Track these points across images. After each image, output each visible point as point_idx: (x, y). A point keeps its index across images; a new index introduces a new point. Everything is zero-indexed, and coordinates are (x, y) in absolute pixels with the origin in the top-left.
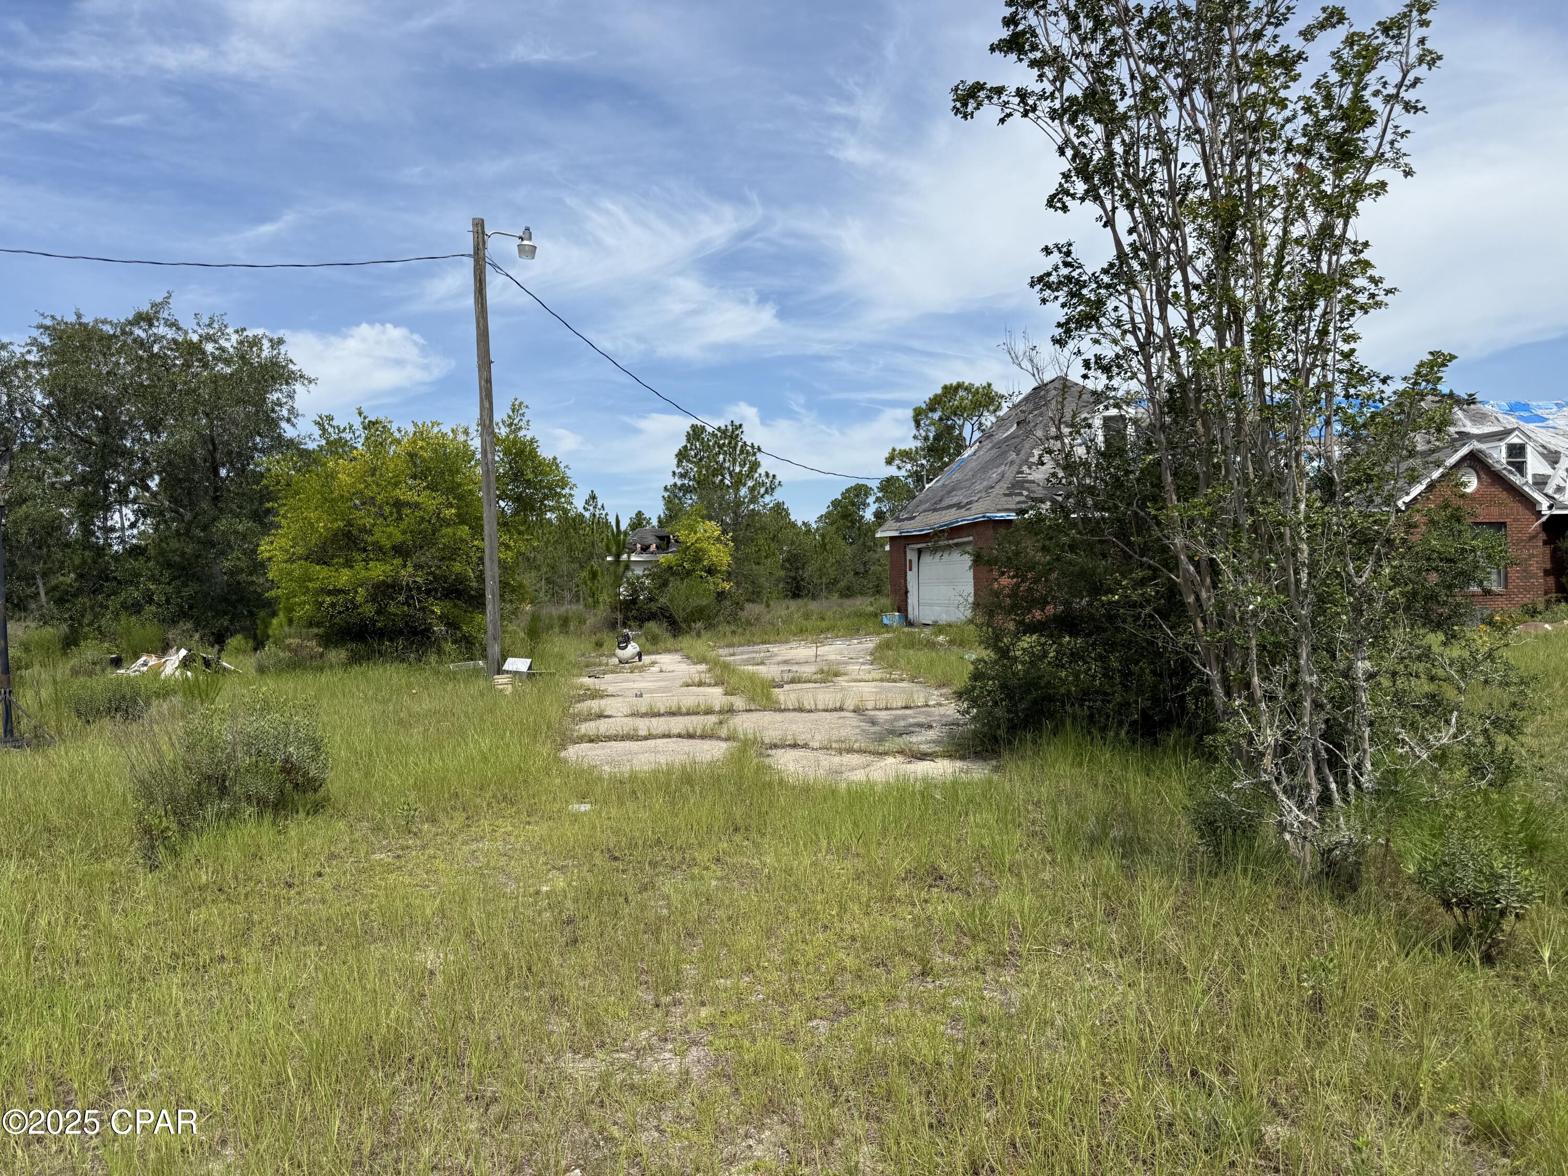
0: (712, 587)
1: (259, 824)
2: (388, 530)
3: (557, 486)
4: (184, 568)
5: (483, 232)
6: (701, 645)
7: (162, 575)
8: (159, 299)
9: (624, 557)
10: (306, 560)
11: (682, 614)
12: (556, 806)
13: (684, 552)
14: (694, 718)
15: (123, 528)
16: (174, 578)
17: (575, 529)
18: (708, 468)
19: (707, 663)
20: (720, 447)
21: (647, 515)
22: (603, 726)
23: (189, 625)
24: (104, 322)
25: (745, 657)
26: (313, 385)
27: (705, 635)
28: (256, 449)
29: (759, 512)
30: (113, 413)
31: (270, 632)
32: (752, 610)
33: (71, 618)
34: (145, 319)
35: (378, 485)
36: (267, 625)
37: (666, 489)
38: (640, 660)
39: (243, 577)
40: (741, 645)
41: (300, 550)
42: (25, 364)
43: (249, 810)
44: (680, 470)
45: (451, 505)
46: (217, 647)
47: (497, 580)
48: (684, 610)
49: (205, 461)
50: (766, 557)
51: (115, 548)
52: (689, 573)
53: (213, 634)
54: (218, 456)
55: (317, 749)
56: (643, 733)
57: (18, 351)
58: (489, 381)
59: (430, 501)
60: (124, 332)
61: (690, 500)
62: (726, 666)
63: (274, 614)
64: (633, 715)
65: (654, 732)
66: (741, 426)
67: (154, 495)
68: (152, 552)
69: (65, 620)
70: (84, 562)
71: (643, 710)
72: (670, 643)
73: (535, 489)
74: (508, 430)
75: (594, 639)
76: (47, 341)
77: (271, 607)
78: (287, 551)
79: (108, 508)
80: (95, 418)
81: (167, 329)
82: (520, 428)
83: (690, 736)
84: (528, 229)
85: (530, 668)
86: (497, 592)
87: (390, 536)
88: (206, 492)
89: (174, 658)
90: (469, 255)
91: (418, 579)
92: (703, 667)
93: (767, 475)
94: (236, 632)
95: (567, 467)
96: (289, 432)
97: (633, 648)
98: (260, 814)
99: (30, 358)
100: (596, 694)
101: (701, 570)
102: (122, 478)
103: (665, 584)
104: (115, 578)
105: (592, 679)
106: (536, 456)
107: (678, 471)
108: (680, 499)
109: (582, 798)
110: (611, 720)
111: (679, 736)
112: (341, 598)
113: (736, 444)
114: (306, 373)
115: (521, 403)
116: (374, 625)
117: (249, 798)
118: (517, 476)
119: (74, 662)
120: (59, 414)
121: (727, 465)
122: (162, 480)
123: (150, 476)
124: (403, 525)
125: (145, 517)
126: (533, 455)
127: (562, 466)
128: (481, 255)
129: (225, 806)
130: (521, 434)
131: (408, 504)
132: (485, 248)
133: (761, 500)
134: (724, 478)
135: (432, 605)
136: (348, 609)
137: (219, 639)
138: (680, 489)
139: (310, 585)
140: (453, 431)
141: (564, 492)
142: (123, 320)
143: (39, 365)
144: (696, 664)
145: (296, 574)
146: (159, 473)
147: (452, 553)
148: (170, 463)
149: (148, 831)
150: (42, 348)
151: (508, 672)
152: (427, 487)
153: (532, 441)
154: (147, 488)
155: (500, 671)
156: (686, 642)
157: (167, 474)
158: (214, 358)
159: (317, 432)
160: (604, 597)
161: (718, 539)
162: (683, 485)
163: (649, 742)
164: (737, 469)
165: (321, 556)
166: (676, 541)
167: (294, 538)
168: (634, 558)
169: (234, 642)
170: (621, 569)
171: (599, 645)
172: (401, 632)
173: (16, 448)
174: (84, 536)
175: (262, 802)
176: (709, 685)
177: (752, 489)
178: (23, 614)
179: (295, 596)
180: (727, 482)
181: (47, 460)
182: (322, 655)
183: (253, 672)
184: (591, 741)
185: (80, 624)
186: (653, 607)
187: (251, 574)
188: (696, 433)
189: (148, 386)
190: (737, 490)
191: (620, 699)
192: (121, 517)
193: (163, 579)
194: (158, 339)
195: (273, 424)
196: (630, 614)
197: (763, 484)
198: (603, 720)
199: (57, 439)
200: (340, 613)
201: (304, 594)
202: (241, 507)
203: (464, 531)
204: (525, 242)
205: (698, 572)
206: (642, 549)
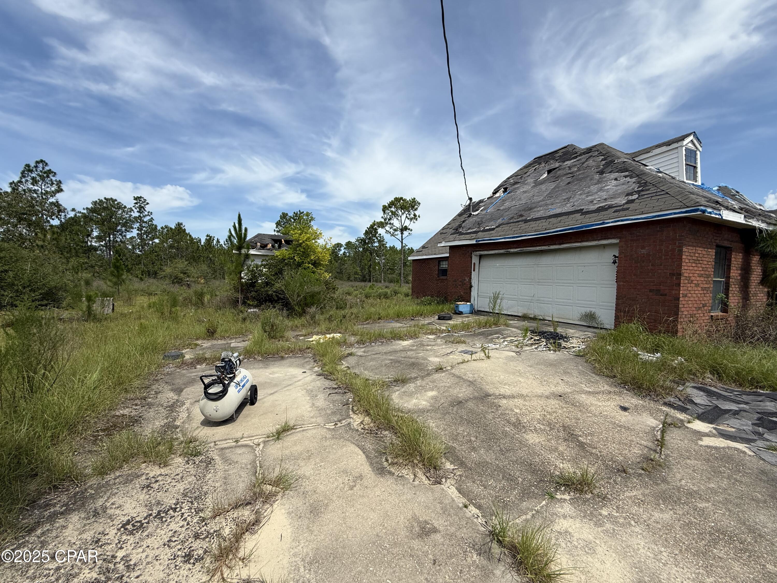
0: (316, 276)
9: (245, 250)
11: (296, 299)
20: (295, 220)
44: (277, 229)
52: (299, 265)
101: (309, 263)
186: (270, 290)
188: (284, 216)
205: (307, 265)
206: (261, 246)
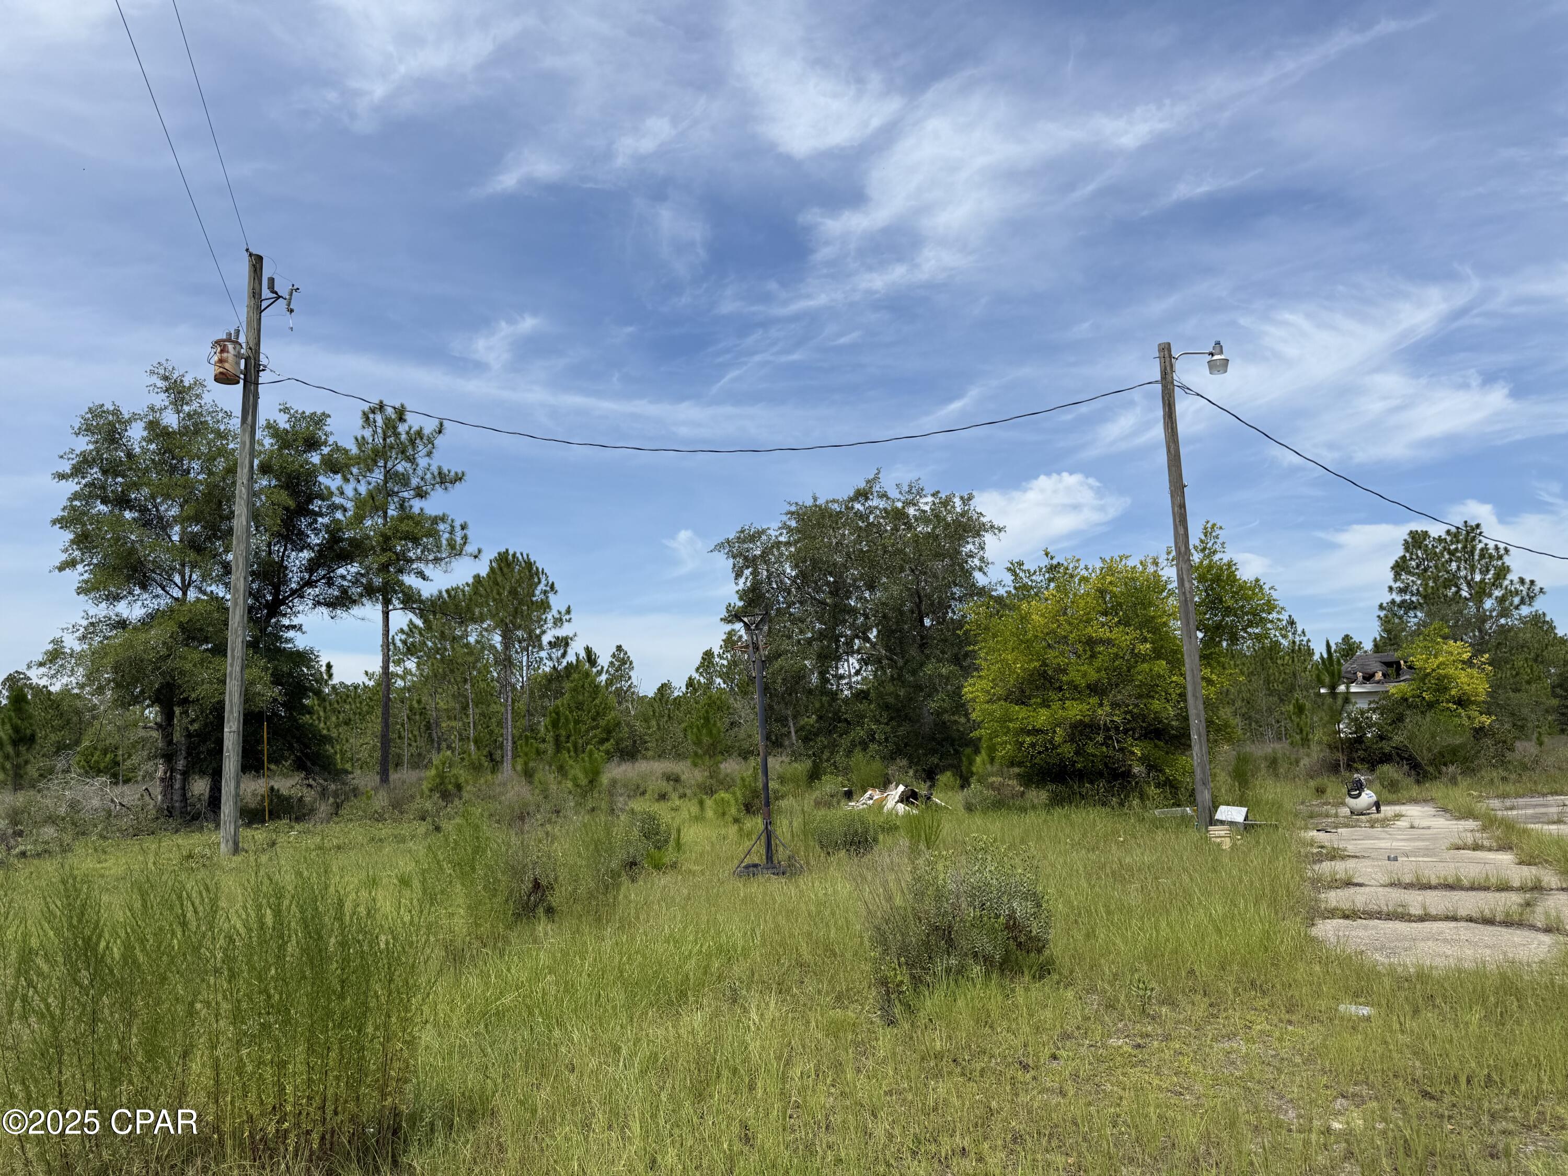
0: (1466, 722)
1: (986, 985)
2: (1083, 668)
3: (1264, 611)
4: (898, 710)
5: (1170, 356)
6: (1461, 793)
7: (881, 716)
8: (871, 477)
9: (1342, 688)
10: (1005, 700)
11: (1427, 755)
12: (1323, 1004)
13: (1423, 680)
14: (1482, 894)
15: (850, 676)
16: (891, 719)
17: (1271, 659)
18: (1436, 579)
19: (1476, 818)
20: (1452, 553)
21: (1356, 639)
22: (1359, 898)
23: (904, 762)
24: (834, 501)
25: (1530, 811)
26: (1003, 533)
27: (1464, 783)
28: (954, 599)
29: (1511, 629)
30: (841, 577)
31: (974, 769)
32: (1525, 748)
33: (814, 754)
34: (862, 495)
35: (1070, 624)
36: (971, 762)
37: (1381, 607)
38: (1378, 811)
39: (946, 717)
40: (1518, 796)
41: (999, 691)
42: (778, 544)
43: (977, 970)
44: (1399, 584)
45: (1145, 640)
46: (929, 783)
47: (1203, 719)
48: (1429, 750)
49: (913, 612)
50: (1528, 682)
51: (846, 693)
52: (1431, 705)
53: (924, 770)
54: (923, 607)
55: (1039, 905)
56: (1416, 911)
57: (773, 533)
58: (1182, 506)
59: (1123, 637)
60: (847, 508)
61: (1414, 619)
62: (1509, 826)
63: (977, 751)
64: (1392, 885)
65: (1433, 912)
66: (1478, 526)
67: (874, 645)
68: (873, 695)
69: (809, 756)
70: (822, 706)
71: (1407, 879)
72: (1415, 791)
73: (1235, 615)
74: (1201, 555)
75: (1312, 784)
76: (793, 524)
77: (975, 746)
78: (988, 692)
79: (839, 659)
80: (828, 583)
81: (879, 500)
82: (1215, 552)
83: (1489, 921)
84: (1218, 343)
85: (1246, 819)
86: (1203, 731)
87: (1084, 675)
88: (914, 641)
89: (894, 793)
90: (1156, 382)
91: (1116, 718)
92: (1471, 824)
93: (1522, 581)
94: (943, 770)
95: (1272, 588)
96: (980, 579)
97: (1367, 797)
98: (988, 974)
99: (782, 539)
100: (1334, 855)
101: (1448, 701)
102: (849, 633)
103: (1400, 718)
104: (846, 720)
105: (1321, 834)
106: (1235, 580)
107: (1395, 585)
108: (1401, 618)
109: (1356, 996)
110: (1367, 889)
111: (1470, 920)
112: (1040, 737)
113: (1474, 548)
114: (996, 523)
115: (1214, 525)
116: (1073, 765)
117: (975, 955)
118: (1213, 602)
119: (817, 794)
120: (803, 582)
121: (1463, 573)
122: (879, 632)
123: (870, 629)
124: (1097, 663)
125: (866, 664)
126: (1232, 578)
127: (1266, 587)
128: (1169, 378)
129: (953, 961)
130: (1216, 558)
131: (1101, 641)
132: (1172, 371)
133: (1515, 612)
134: (1459, 589)
135: (1132, 745)
136: (1047, 749)
137: (930, 776)
138: (1400, 606)
139: (1011, 725)
140: (1141, 563)
141: (1270, 617)
142: (846, 498)
143: (788, 544)
144: (1459, 819)
145: (997, 714)
146: (877, 626)
147: (1149, 691)
148: (885, 616)
149: (884, 982)
150: (790, 530)
151: (1222, 822)
152: (1119, 622)
153: (1230, 564)
154: (867, 639)
155: (1212, 822)
156: (1436, 789)
157: (883, 627)
158: (916, 520)
159: (1008, 579)
160: (1318, 735)
161: (1469, 663)
162: (1404, 602)
163: (1427, 924)
164: (1478, 578)
165: (1020, 697)
166: (1410, 667)
167: (993, 680)
168: (1354, 689)
169: (945, 778)
170: (1340, 701)
171: (1320, 791)
172: (1101, 774)
173: (773, 613)
174: (821, 683)
175: (988, 960)
176: (1490, 849)
177: (1501, 600)
178: (780, 750)
179: (997, 736)
180: (1464, 594)
181: (795, 620)
182: (1023, 793)
183: (962, 811)
184: (1346, 917)
185: (821, 760)
186: (1386, 747)
187: (953, 714)
188: (1417, 540)
189: (868, 551)
190: (1479, 603)
191: (1367, 862)
192: (849, 666)
193: (882, 720)
194: (871, 510)
195: (968, 574)
196: (1355, 755)
197: (1517, 592)
198: (1352, 890)
199: (801, 603)
200: (1040, 753)
201: (1005, 734)
202: (943, 652)
203: (1161, 666)
204: (1216, 357)
205: (1444, 704)
206: (1364, 678)
